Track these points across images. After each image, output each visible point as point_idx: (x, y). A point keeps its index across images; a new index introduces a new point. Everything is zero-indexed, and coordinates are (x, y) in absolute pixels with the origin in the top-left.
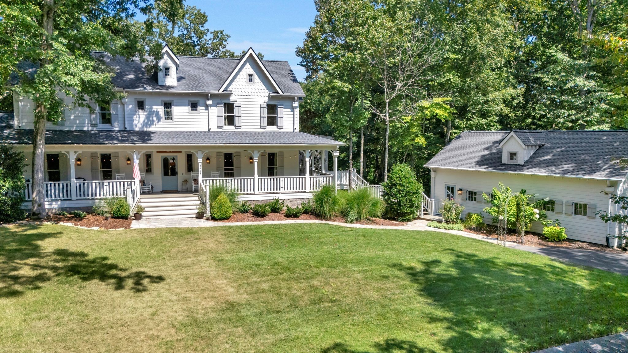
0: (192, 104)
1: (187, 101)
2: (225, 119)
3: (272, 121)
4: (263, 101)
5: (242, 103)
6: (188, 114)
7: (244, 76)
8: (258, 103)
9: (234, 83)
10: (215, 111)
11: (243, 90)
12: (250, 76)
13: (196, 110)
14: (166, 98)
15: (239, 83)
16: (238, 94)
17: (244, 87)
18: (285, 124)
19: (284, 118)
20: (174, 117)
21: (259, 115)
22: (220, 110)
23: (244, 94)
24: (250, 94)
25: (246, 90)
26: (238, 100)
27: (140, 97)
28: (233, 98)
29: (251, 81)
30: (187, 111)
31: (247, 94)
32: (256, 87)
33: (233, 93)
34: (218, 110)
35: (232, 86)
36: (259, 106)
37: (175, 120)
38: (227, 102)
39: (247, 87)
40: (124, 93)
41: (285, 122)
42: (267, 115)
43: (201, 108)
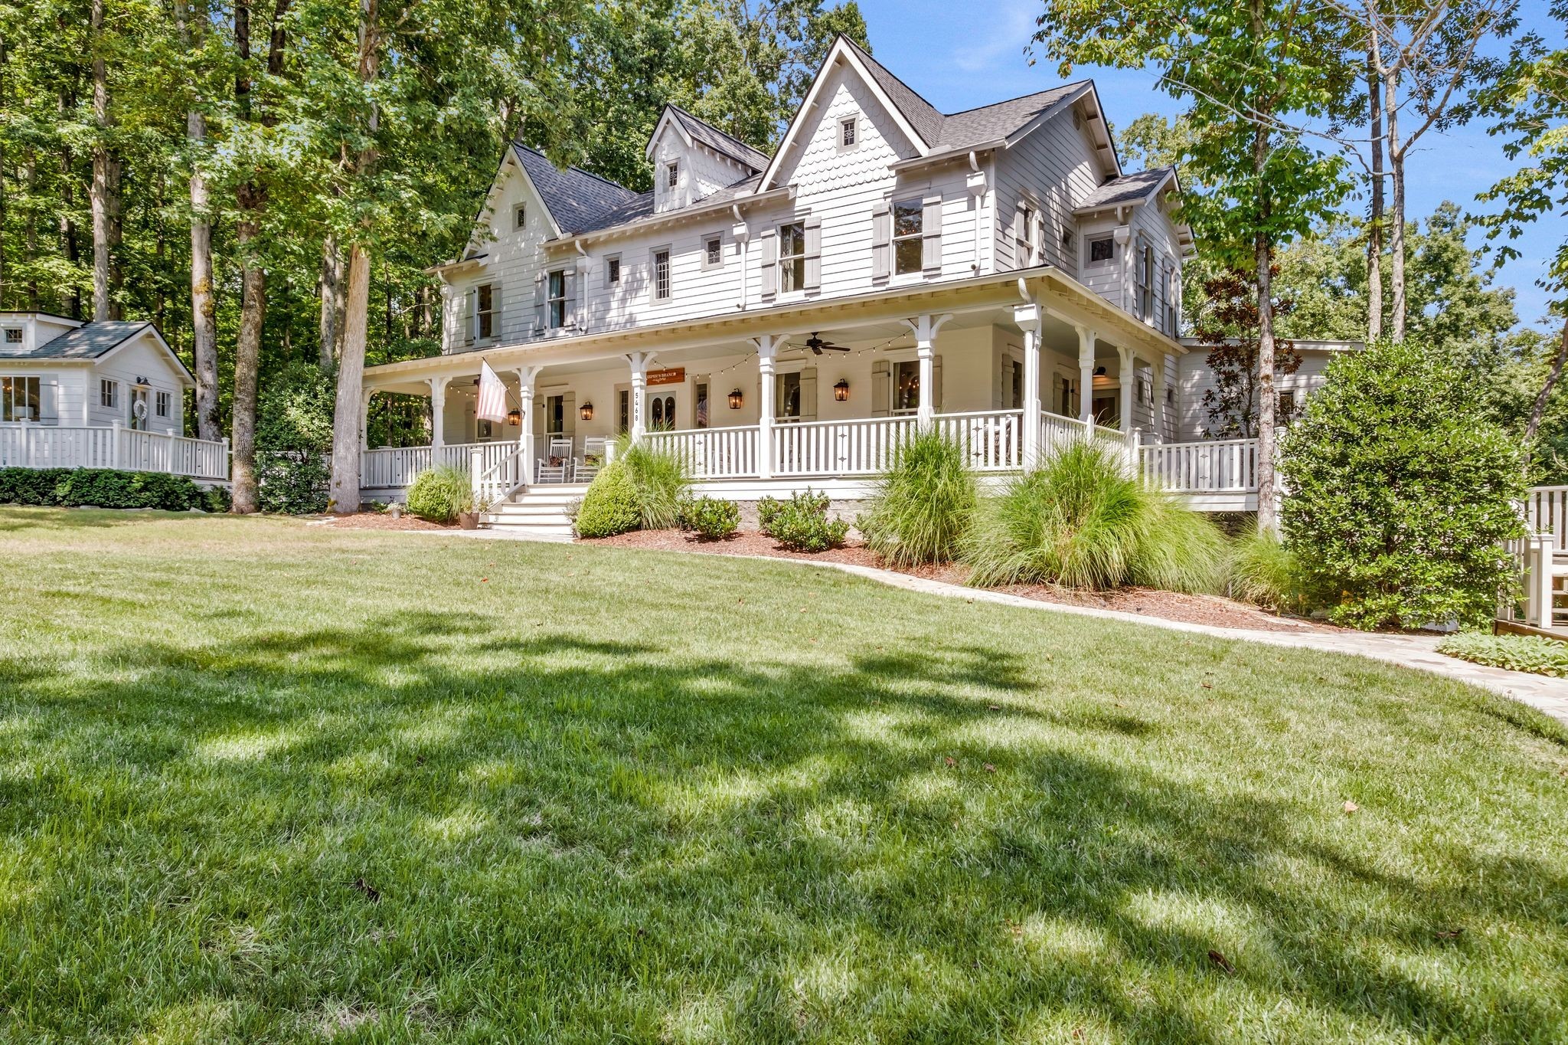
0: (710, 244)
1: (699, 240)
2: (785, 271)
3: (909, 257)
4: (880, 194)
5: (824, 215)
6: (699, 274)
7: (828, 130)
8: (869, 206)
9: (804, 160)
10: (759, 254)
11: (826, 175)
12: (849, 125)
13: (718, 260)
14: (659, 242)
15: (818, 156)
16: (815, 188)
17: (830, 164)
18: (945, 260)
19: (944, 240)
20: (673, 287)
21: (870, 244)
22: (767, 247)
23: (830, 185)
24: (846, 181)
25: (833, 173)
26: (814, 208)
27: (611, 250)
28: (800, 204)
29: (849, 141)
30: (698, 266)
31: (838, 183)
32: (861, 157)
33: (800, 191)
34: (765, 250)
35: (798, 171)
36: (870, 215)
37: (674, 295)
38: (787, 222)
39: (837, 162)
40: (578, 245)
41: (945, 250)
42: (892, 237)
43: (727, 250)
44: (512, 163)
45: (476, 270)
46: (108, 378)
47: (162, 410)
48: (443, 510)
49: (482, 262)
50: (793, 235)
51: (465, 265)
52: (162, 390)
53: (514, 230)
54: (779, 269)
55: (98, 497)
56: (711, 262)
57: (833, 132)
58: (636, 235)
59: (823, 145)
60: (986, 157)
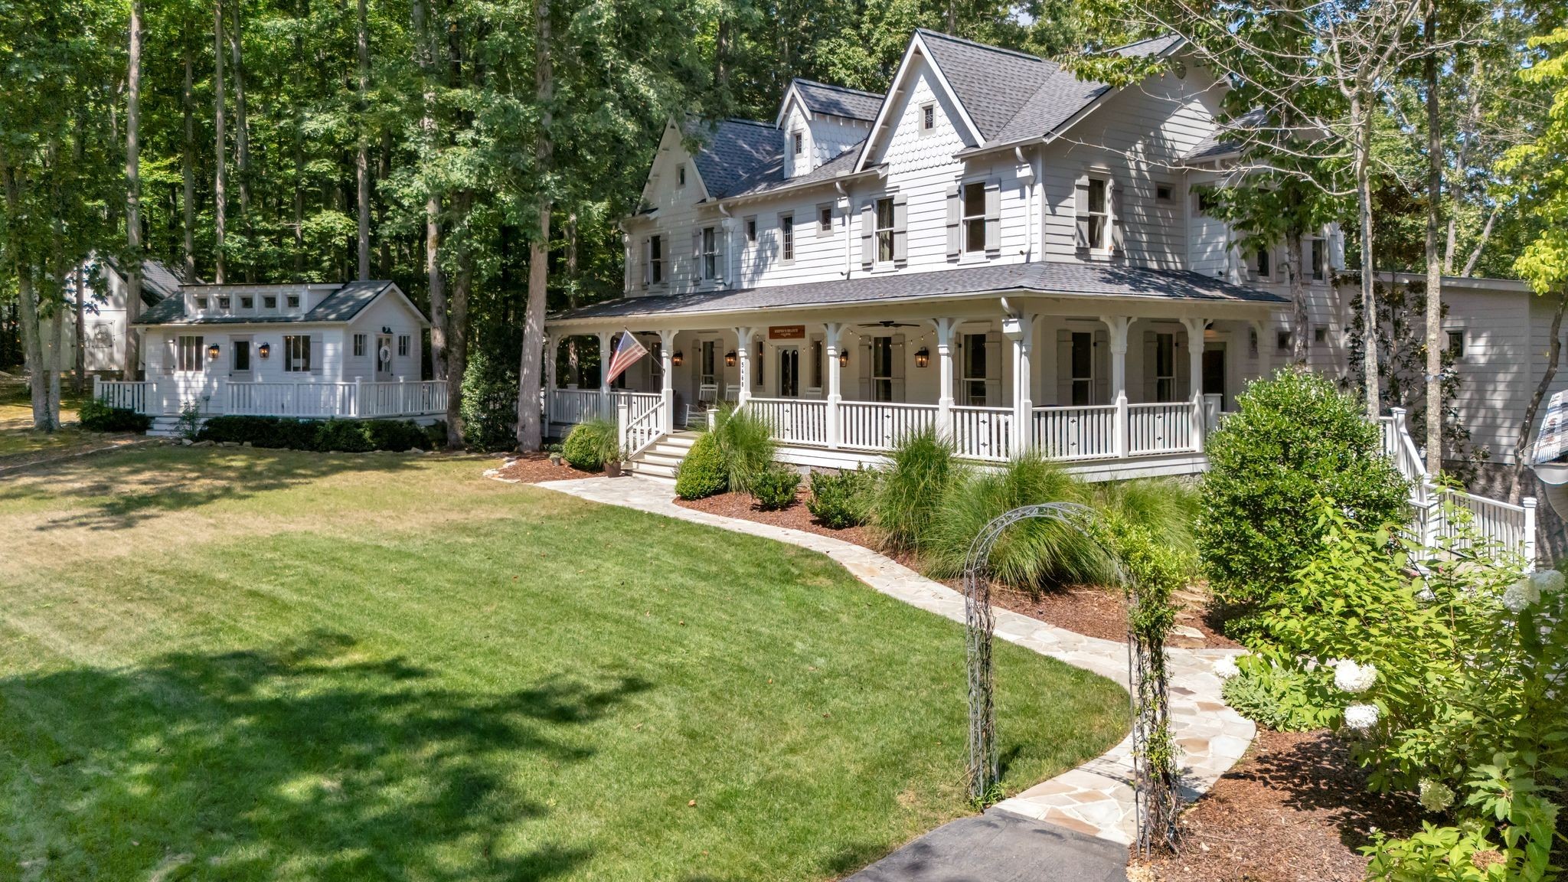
0: (821, 212)
1: (812, 209)
2: (881, 243)
3: (976, 236)
4: (952, 177)
5: (910, 193)
7: (912, 115)
8: (943, 187)
9: (894, 141)
10: (860, 226)
11: (910, 156)
12: (929, 110)
13: (829, 228)
14: (785, 208)
15: (904, 139)
16: (902, 168)
17: (913, 146)
18: (1004, 242)
19: (1003, 223)
20: (796, 250)
21: (944, 222)
22: (866, 220)
23: (914, 165)
24: (925, 163)
25: (916, 155)
26: (902, 185)
27: (749, 212)
28: (891, 182)
29: (929, 125)
30: (814, 232)
31: (920, 165)
32: (938, 141)
33: (891, 170)
34: (864, 222)
35: (890, 151)
36: (944, 196)
37: (797, 257)
38: (880, 196)
39: (919, 145)
40: (721, 207)
41: (1004, 233)
42: (963, 217)
43: (836, 221)
44: (673, 127)
45: (647, 223)
46: (359, 333)
47: (403, 351)
48: (591, 460)
49: (652, 216)
50: (886, 209)
51: (640, 218)
52: (403, 334)
53: (678, 188)
54: (876, 240)
55: (343, 443)
56: (825, 229)
57: (916, 117)
58: (766, 201)
59: (908, 129)
60: (1031, 152)
